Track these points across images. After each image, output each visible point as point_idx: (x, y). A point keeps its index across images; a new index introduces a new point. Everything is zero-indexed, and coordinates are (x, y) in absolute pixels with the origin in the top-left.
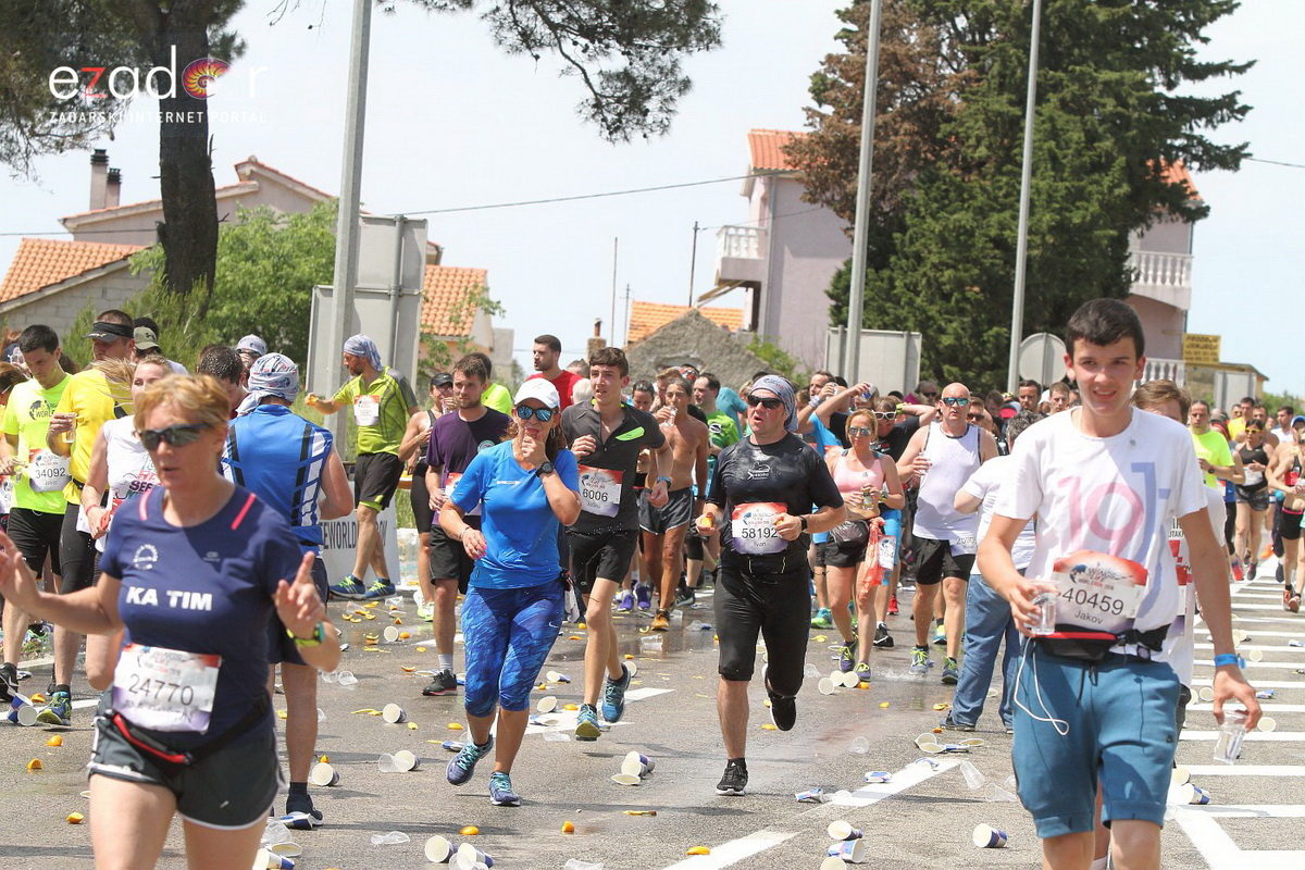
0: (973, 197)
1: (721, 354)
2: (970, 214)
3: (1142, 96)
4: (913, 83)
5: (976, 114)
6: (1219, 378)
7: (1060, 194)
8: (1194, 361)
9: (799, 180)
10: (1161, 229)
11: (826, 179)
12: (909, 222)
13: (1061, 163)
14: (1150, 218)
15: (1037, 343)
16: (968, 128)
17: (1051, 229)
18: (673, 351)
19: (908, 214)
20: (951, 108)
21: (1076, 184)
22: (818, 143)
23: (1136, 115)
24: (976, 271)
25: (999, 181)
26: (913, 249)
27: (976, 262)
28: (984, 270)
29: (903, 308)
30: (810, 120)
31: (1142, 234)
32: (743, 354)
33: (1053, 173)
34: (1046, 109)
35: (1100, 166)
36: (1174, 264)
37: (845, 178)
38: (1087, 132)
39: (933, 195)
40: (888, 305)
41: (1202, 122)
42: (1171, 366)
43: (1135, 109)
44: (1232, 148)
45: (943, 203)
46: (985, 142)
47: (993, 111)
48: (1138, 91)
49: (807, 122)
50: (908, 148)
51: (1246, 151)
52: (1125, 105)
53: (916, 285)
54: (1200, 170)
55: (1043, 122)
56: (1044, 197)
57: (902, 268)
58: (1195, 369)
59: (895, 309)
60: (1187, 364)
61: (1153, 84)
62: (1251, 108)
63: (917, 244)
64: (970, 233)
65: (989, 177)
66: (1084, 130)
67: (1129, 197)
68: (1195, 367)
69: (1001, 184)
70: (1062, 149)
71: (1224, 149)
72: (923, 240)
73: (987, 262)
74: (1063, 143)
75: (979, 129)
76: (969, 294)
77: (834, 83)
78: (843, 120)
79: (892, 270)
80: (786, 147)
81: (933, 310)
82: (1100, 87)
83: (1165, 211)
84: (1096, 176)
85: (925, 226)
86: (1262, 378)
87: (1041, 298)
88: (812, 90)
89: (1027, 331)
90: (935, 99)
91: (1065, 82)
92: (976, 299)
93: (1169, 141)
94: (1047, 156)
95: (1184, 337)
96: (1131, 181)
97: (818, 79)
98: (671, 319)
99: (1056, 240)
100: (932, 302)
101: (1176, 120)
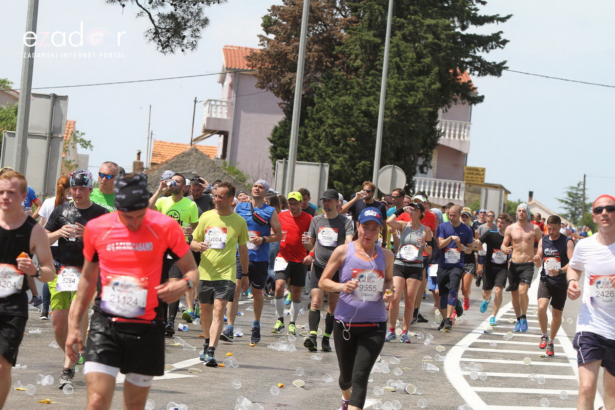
0: (352, 88)
1: (209, 172)
2: (351, 97)
3: (448, 34)
4: (320, 23)
5: (355, 41)
6: (483, 191)
7: (401, 87)
8: (471, 182)
9: (255, 76)
10: (456, 108)
11: (270, 75)
12: (316, 101)
13: (402, 70)
14: (450, 102)
15: (388, 171)
16: (351, 49)
17: (396, 107)
18: (183, 170)
19: (316, 96)
20: (341, 38)
21: (410, 82)
22: (266, 55)
23: (445, 44)
24: (353, 129)
25: (367, 79)
26: (318, 116)
27: (354, 124)
28: (358, 129)
29: (311, 148)
30: (262, 42)
31: (446, 111)
32: (222, 172)
33: (398, 76)
34: (395, 40)
35: (425, 72)
36: (460, 128)
37: (281, 75)
38: (417, 54)
39: (330, 86)
40: (303, 147)
41: (481, 49)
42: (458, 184)
43: (444, 41)
44: (497, 63)
45: (335, 91)
46: (360, 57)
47: (365, 40)
48: (446, 30)
49: (260, 43)
50: (316, 59)
51: (505, 66)
52: (439, 39)
53: (319, 136)
54: (479, 75)
55: (393, 47)
56: (392, 89)
57: (311, 127)
58: (470, 186)
59: (307, 149)
60: (466, 184)
61: (455, 27)
62: (509, 41)
63: (321, 113)
64: (350, 108)
65: (361, 76)
66: (415, 52)
67: (440, 90)
68: (470, 185)
69: (369, 81)
70: (403, 62)
71: (493, 64)
72: (324, 111)
73: (359, 124)
74: (403, 59)
75: (357, 50)
76: (349, 142)
77: (276, 21)
78: (280, 43)
79: (306, 127)
80: (248, 57)
81: (329, 150)
82: (425, 28)
83: (459, 98)
84: (421, 78)
85: (325, 103)
86: (507, 192)
87: (389, 145)
88: (263, 25)
89: (382, 164)
90: (332, 32)
91: (406, 25)
92: (353, 145)
93: (462, 59)
94: (394, 66)
95: (465, 168)
96: (440, 81)
97: (266, 19)
98: (181, 152)
99: (398, 113)
100: (328, 146)
101: (466, 47)
